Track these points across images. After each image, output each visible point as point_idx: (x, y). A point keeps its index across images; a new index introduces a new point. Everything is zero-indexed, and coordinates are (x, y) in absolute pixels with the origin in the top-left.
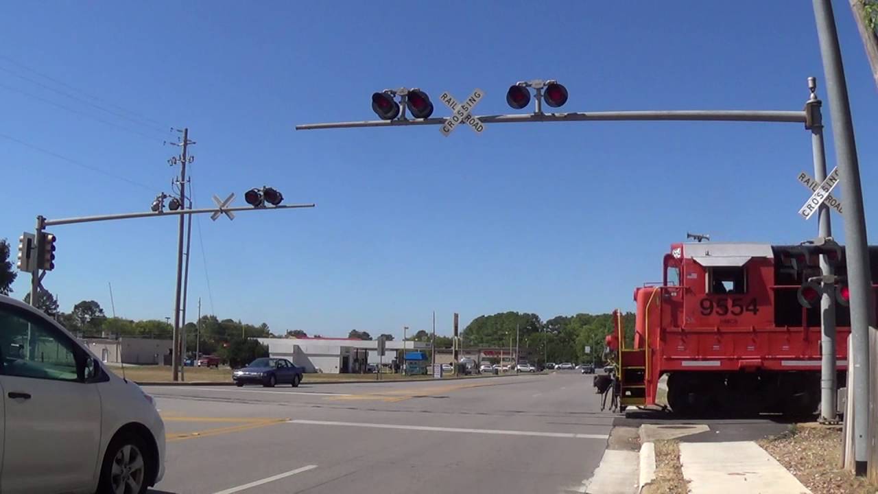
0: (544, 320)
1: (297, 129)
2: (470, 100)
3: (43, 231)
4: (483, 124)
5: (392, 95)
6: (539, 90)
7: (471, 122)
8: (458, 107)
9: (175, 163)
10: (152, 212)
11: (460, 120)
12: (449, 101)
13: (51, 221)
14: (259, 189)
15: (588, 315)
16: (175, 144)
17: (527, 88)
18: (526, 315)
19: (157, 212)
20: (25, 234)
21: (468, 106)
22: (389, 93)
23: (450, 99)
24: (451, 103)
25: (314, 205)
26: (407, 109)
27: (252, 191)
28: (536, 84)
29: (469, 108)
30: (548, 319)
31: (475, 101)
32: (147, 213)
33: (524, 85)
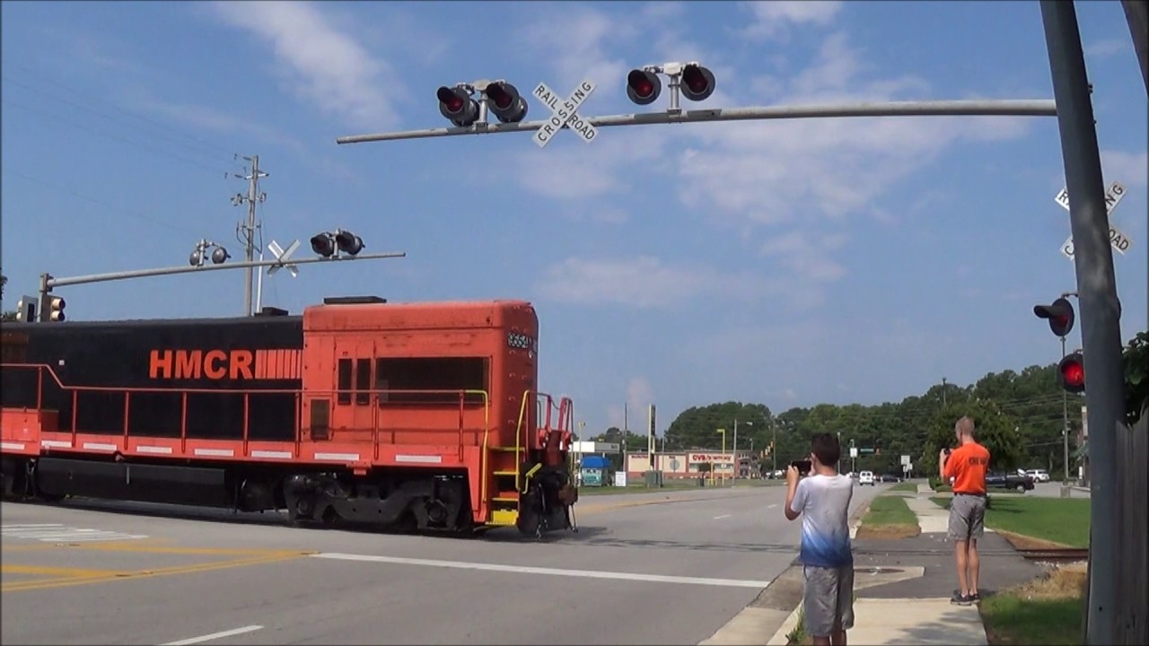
0: (775, 412)
1: (339, 143)
2: (576, 94)
3: (49, 293)
4: (594, 129)
5: (469, 92)
6: (674, 77)
7: (578, 126)
8: (560, 105)
9: (241, 202)
10: (191, 267)
11: (561, 124)
12: (546, 97)
13: (59, 280)
14: (333, 233)
15: (833, 406)
16: (240, 177)
17: (658, 75)
18: (751, 406)
19: (195, 267)
20: (25, 299)
21: (573, 103)
22: (464, 88)
23: (549, 94)
24: (549, 100)
25: (404, 255)
26: (489, 110)
27: (322, 236)
28: (669, 69)
29: (576, 107)
30: (780, 413)
31: (583, 95)
32: (183, 268)
33: (653, 71)
